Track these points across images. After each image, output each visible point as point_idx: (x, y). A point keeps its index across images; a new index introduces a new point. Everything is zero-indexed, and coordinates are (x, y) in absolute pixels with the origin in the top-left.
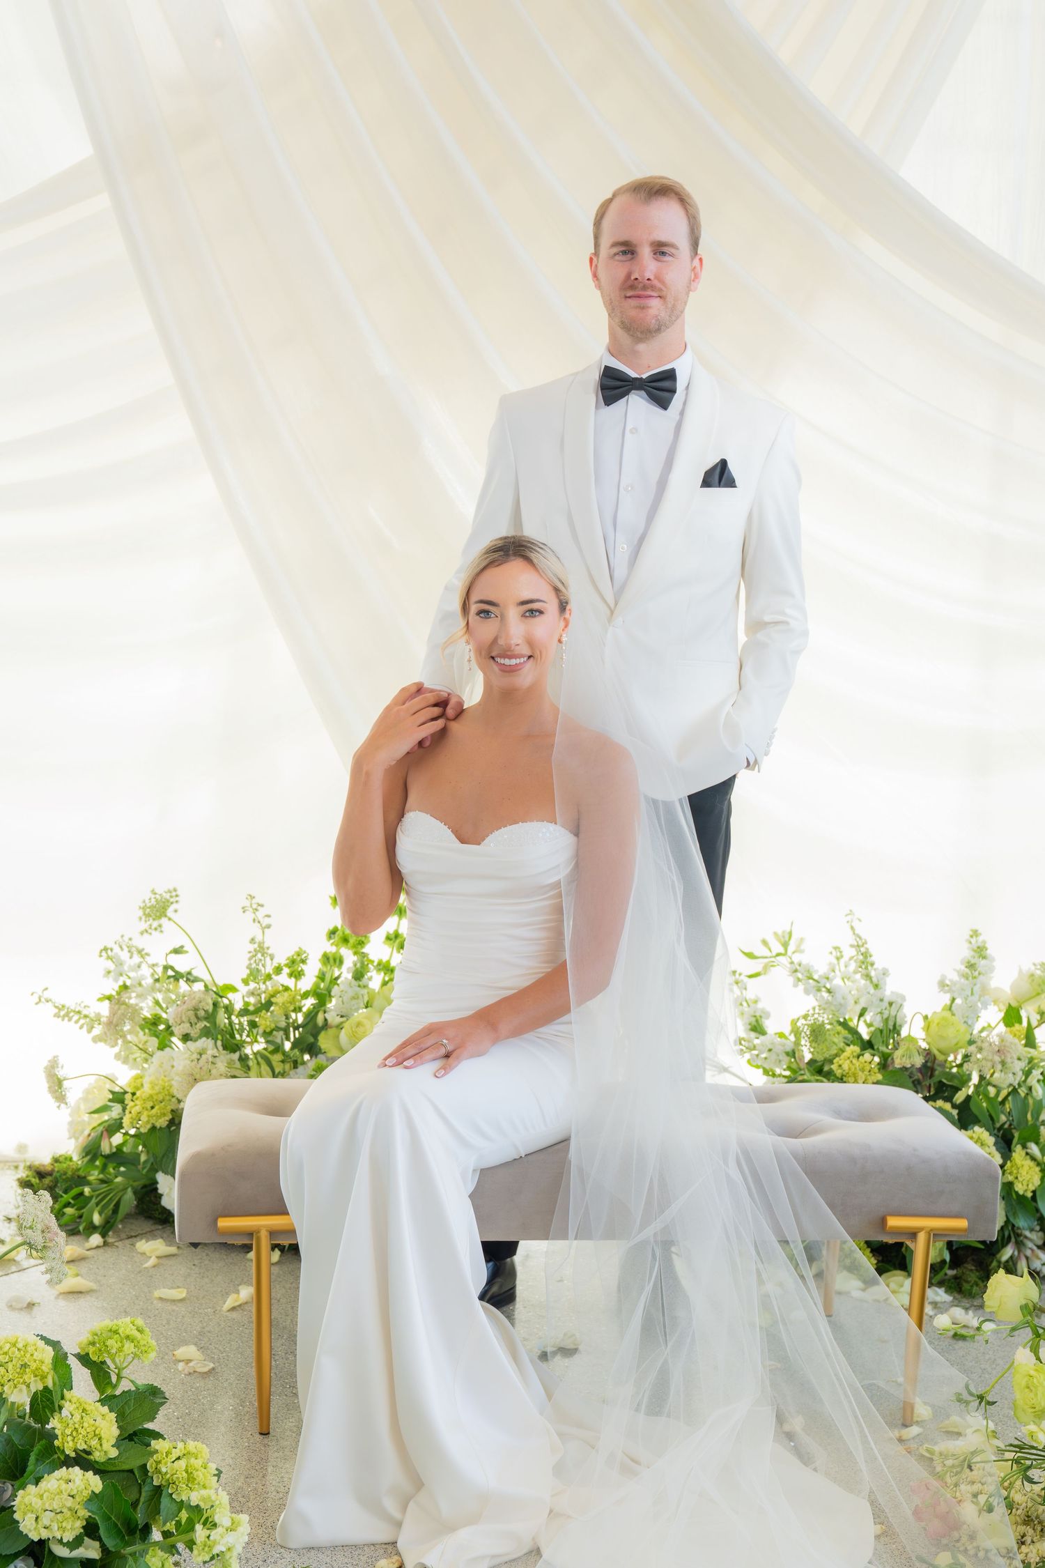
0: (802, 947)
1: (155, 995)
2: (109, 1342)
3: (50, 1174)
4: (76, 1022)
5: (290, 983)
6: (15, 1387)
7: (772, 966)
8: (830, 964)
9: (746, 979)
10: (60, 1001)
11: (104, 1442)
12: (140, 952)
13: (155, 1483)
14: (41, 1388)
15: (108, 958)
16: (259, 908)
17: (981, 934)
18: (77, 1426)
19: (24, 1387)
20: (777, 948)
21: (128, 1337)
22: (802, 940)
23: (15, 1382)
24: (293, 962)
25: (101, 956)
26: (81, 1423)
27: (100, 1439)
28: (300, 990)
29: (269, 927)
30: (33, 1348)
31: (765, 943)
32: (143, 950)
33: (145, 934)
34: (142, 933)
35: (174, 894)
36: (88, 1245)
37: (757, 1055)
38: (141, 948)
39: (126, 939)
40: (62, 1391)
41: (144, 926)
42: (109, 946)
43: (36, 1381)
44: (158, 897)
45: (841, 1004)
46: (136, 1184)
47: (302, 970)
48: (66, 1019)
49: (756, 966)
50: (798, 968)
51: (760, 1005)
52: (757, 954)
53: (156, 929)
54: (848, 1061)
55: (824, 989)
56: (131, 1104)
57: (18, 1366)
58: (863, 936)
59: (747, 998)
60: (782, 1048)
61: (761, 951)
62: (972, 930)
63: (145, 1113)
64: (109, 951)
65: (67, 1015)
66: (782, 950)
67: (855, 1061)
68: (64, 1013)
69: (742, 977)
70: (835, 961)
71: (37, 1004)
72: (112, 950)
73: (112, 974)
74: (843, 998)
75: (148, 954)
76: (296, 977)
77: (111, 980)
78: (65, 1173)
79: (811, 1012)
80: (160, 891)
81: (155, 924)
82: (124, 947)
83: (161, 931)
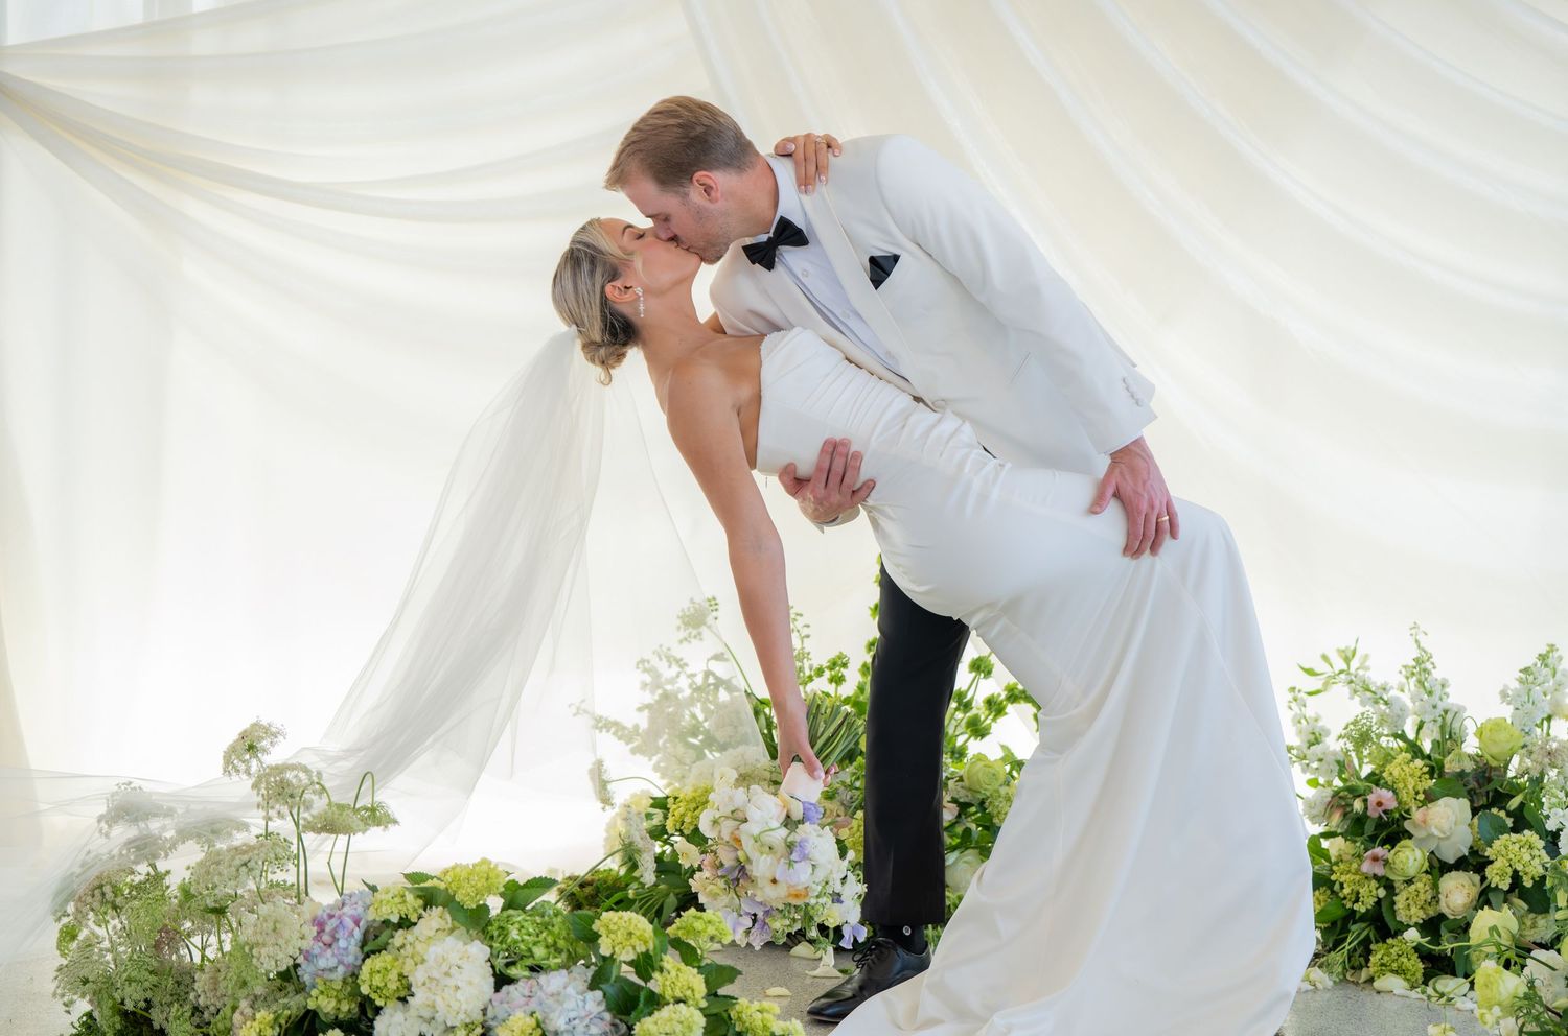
0: (1367, 664)
1: (692, 709)
3: (590, 884)
4: (614, 734)
5: (831, 689)
6: (623, 948)
7: (1333, 683)
8: (1400, 683)
9: (1305, 696)
10: (599, 712)
11: (696, 993)
12: (678, 661)
13: (737, 1029)
14: (644, 950)
15: (645, 670)
16: (798, 618)
17: (1557, 650)
18: (674, 981)
19: (630, 948)
20: (1340, 664)
22: (1366, 657)
23: (623, 945)
24: (833, 665)
25: (638, 668)
26: (677, 979)
27: (693, 991)
28: (841, 696)
29: (808, 636)
30: (637, 920)
31: (1325, 658)
32: (681, 660)
33: (685, 643)
34: (681, 642)
35: (713, 602)
37: (1308, 765)
38: (679, 657)
39: (664, 649)
40: (661, 954)
41: (682, 634)
42: (646, 658)
43: (640, 945)
44: (697, 606)
45: (1398, 716)
46: (678, 891)
47: (843, 676)
48: (604, 730)
49: (1315, 683)
50: (1354, 679)
51: (1320, 723)
52: (1318, 670)
53: (695, 637)
54: (1398, 768)
55: (1382, 702)
56: (675, 807)
57: (626, 932)
58: (1429, 650)
59: (1307, 716)
60: (1333, 758)
61: (1320, 667)
62: (1548, 646)
63: (689, 814)
64: (646, 664)
65: (605, 726)
66: (1345, 667)
67: (1405, 768)
68: (603, 724)
69: (1302, 695)
70: (1404, 680)
71: (575, 715)
72: (649, 662)
73: (649, 687)
74: (1401, 710)
75: (686, 665)
76: (836, 683)
77: (648, 692)
78: (606, 882)
79: (1360, 717)
80: (697, 600)
81: (694, 632)
82: (663, 657)
83: (701, 639)
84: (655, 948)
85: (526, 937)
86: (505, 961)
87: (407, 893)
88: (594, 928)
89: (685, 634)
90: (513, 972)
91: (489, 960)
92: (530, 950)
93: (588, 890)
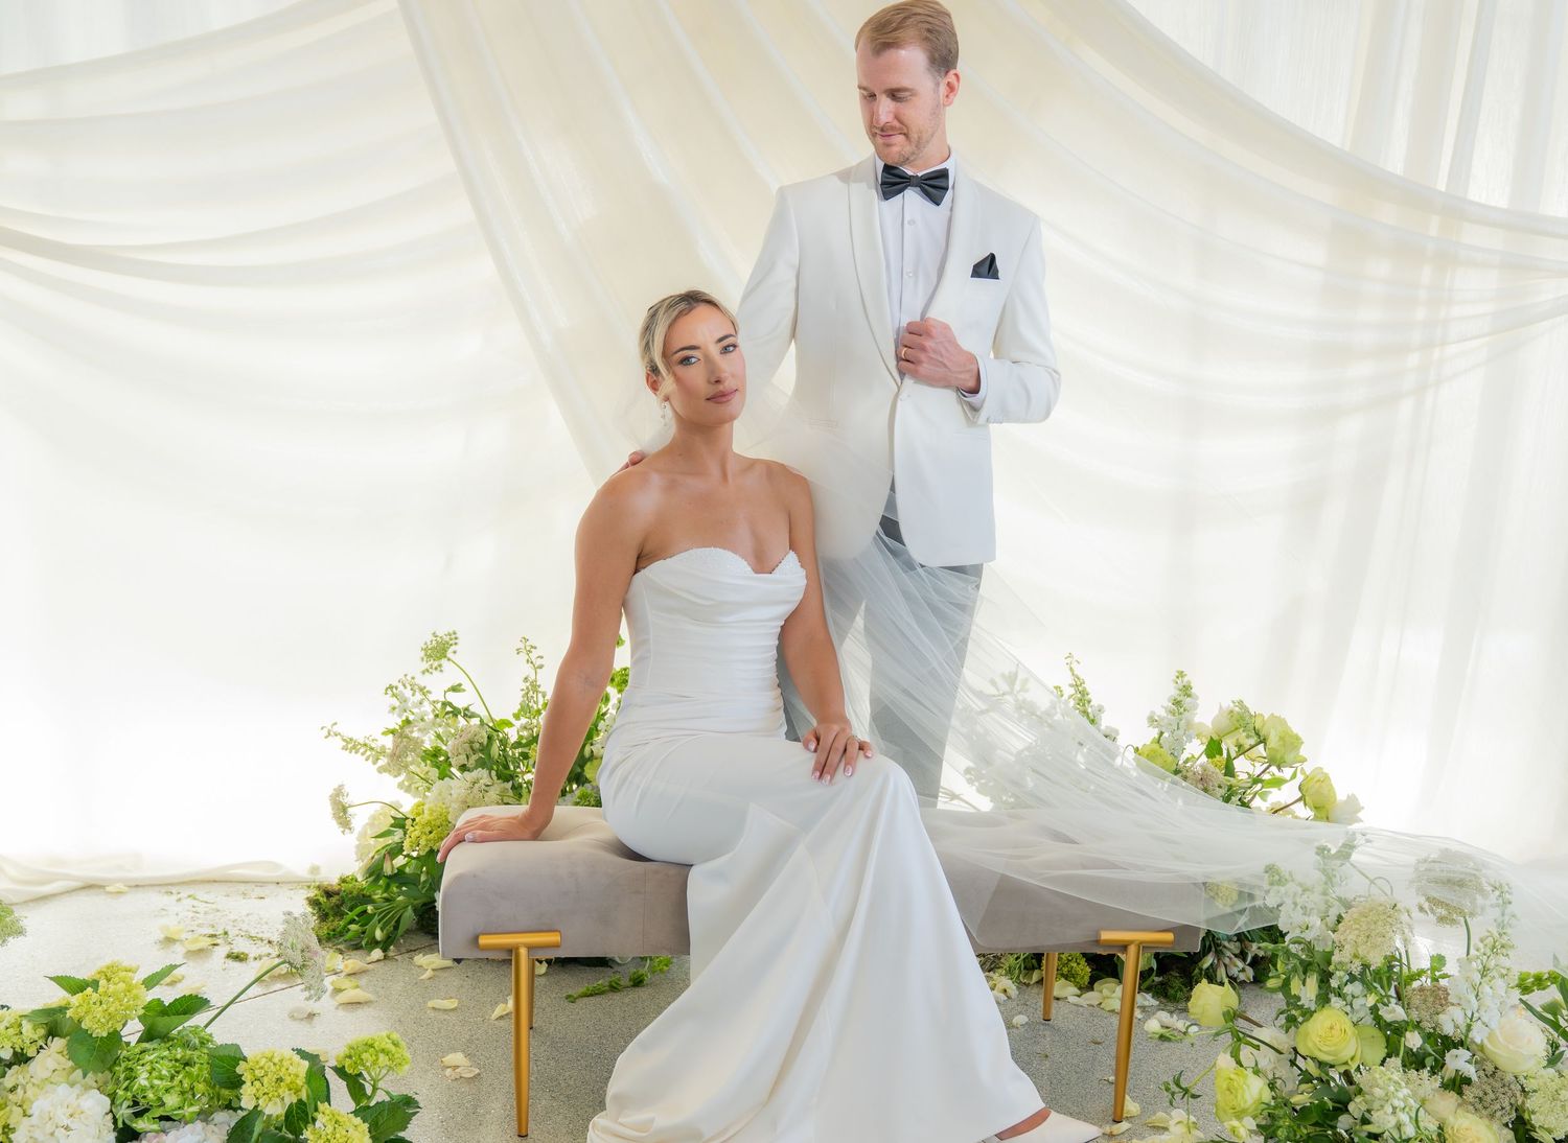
0: (1026, 687)
1: (436, 730)
2: (364, 1056)
3: (337, 893)
4: (363, 754)
6: (270, 1100)
8: (1051, 702)
10: (348, 734)
12: (422, 689)
14: (295, 1101)
15: (393, 695)
16: (533, 650)
17: (1185, 675)
18: (329, 1137)
19: (279, 1101)
20: (1003, 687)
21: (383, 1051)
22: (1026, 680)
23: (270, 1095)
25: (386, 694)
26: (334, 1134)
29: (541, 667)
30: (289, 1062)
32: (425, 688)
33: (426, 673)
34: (423, 673)
35: (453, 636)
36: (369, 959)
37: (985, 784)
38: (422, 686)
39: (409, 678)
40: (316, 1103)
41: (425, 666)
42: (393, 684)
43: (290, 1094)
44: (438, 639)
46: (416, 902)
48: (353, 751)
50: (1022, 705)
53: (436, 669)
55: (1045, 725)
56: (411, 829)
57: (274, 1079)
58: (1081, 677)
60: (1007, 778)
62: (1178, 672)
63: (424, 837)
64: (394, 689)
65: (354, 747)
66: (1008, 689)
68: (352, 745)
70: (1055, 700)
71: (326, 737)
72: (396, 688)
73: (397, 710)
75: (429, 692)
77: (395, 715)
78: (350, 893)
80: (440, 634)
81: (436, 664)
82: (407, 685)
83: (441, 671)
84: (308, 1096)
85: (156, 1082)
86: (131, 1111)
87: (24, 1022)
88: (239, 1070)
89: (427, 666)
90: (140, 1125)
91: (111, 1111)
92: (160, 1099)
93: (334, 900)
